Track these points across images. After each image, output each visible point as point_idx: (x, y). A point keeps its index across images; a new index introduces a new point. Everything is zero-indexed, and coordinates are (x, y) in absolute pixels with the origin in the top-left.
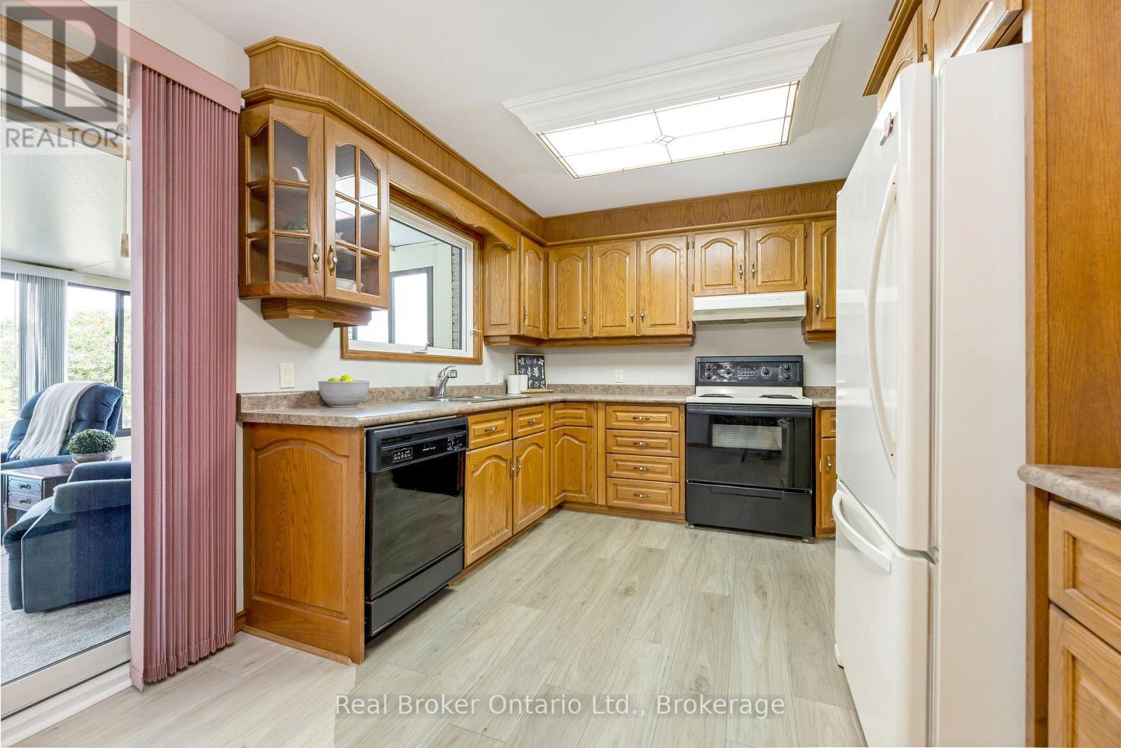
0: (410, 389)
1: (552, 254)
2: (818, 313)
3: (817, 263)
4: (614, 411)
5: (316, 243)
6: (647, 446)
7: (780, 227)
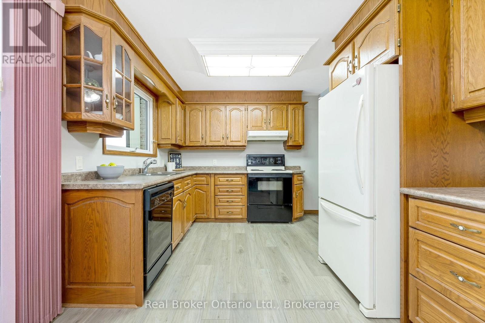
0: (131, 169)
1: (187, 107)
2: (291, 139)
3: (290, 120)
4: (218, 177)
5: (107, 94)
6: (232, 191)
7: (278, 106)
